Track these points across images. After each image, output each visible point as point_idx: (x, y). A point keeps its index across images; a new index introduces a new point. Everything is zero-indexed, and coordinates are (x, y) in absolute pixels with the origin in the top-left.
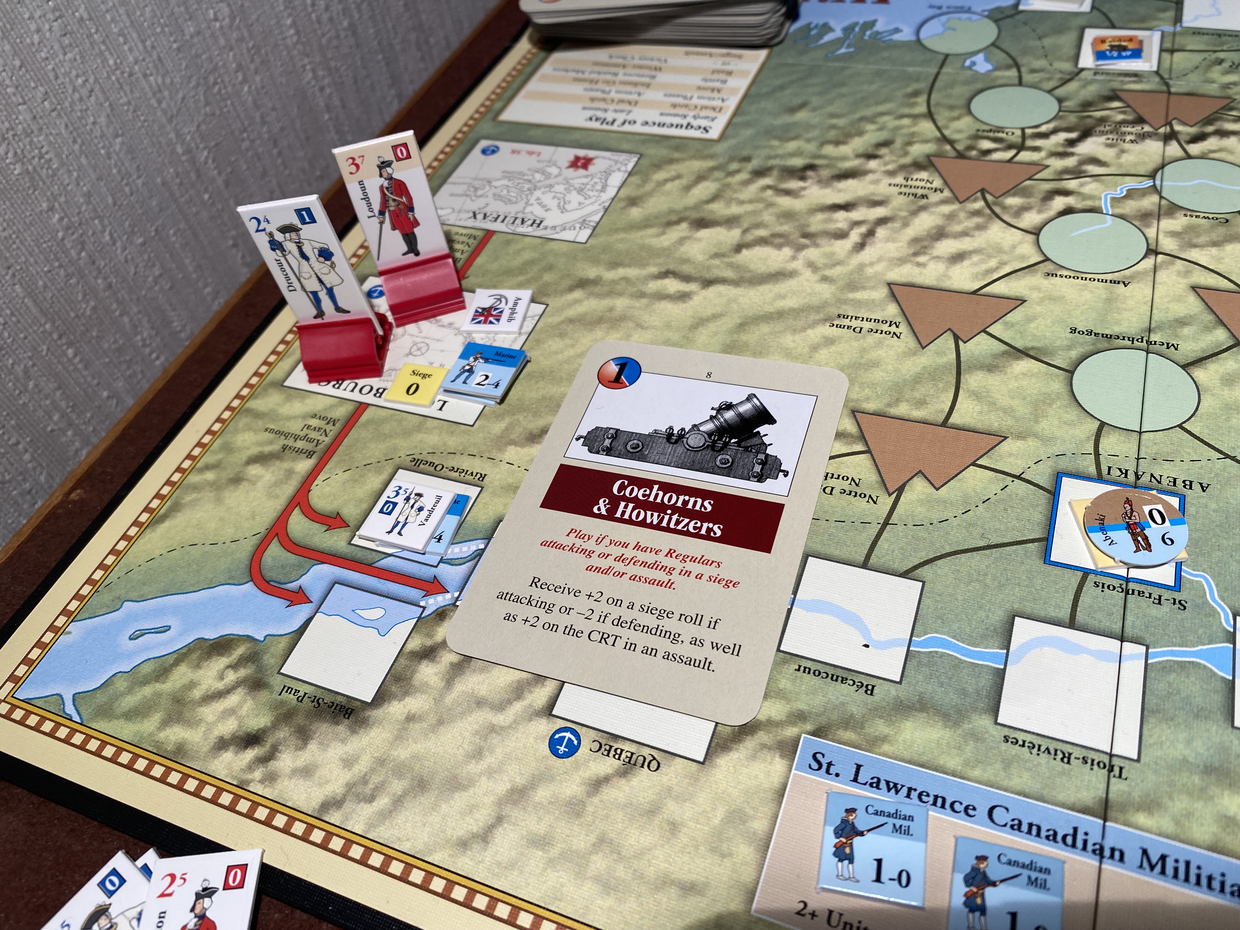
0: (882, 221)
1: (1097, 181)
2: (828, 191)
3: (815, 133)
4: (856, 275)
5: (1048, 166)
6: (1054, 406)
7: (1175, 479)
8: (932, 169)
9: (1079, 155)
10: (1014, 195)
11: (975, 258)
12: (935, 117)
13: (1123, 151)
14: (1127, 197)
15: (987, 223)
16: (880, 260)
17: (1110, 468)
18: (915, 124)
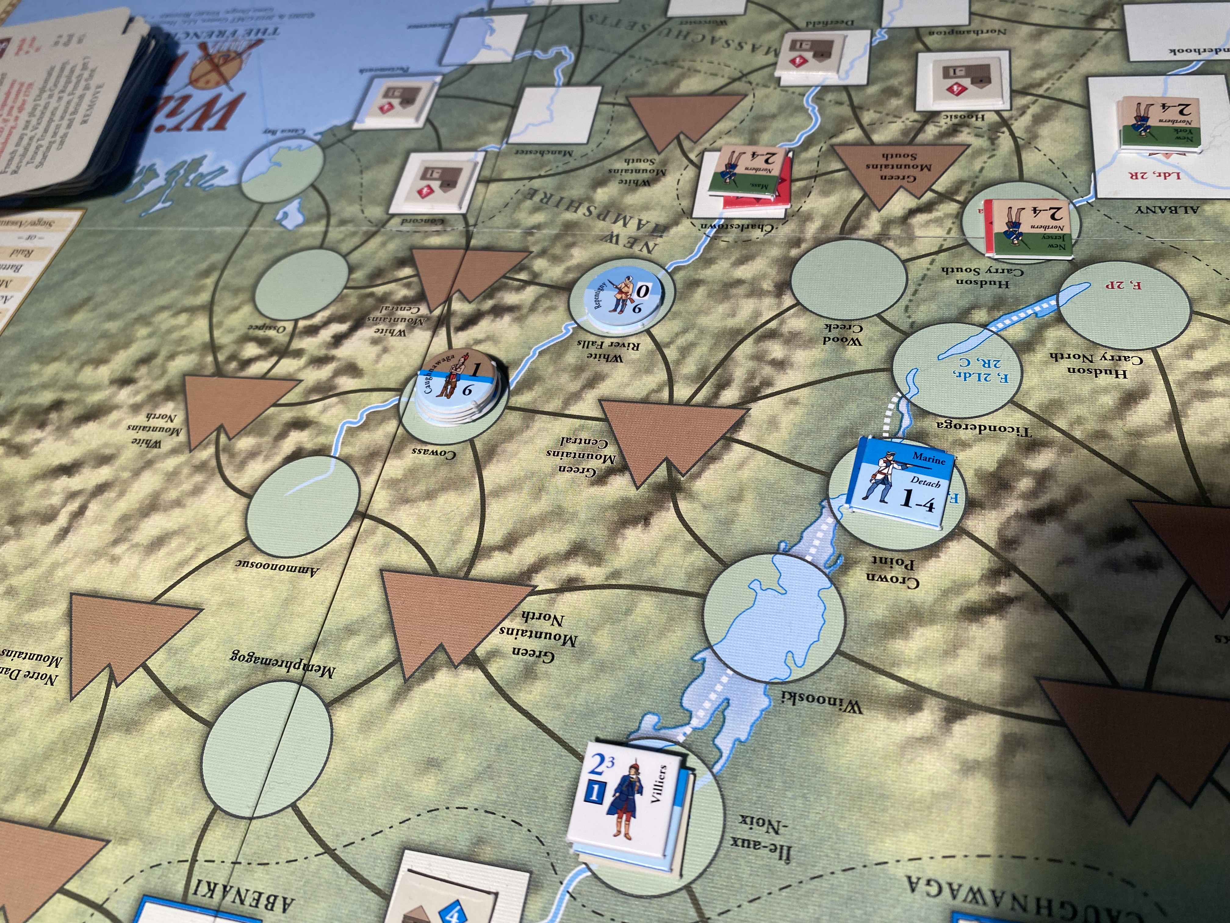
0: (101, 489)
1: (342, 402)
2: (62, 443)
3: (82, 347)
4: (43, 584)
5: (301, 381)
6: (176, 784)
7: (260, 894)
8: (180, 398)
9: (339, 359)
10: (248, 434)
11: (174, 543)
12: (216, 308)
13: (385, 350)
14: (364, 426)
15: (205, 482)
16: (76, 555)
17: (200, 881)
18: (189, 323)
